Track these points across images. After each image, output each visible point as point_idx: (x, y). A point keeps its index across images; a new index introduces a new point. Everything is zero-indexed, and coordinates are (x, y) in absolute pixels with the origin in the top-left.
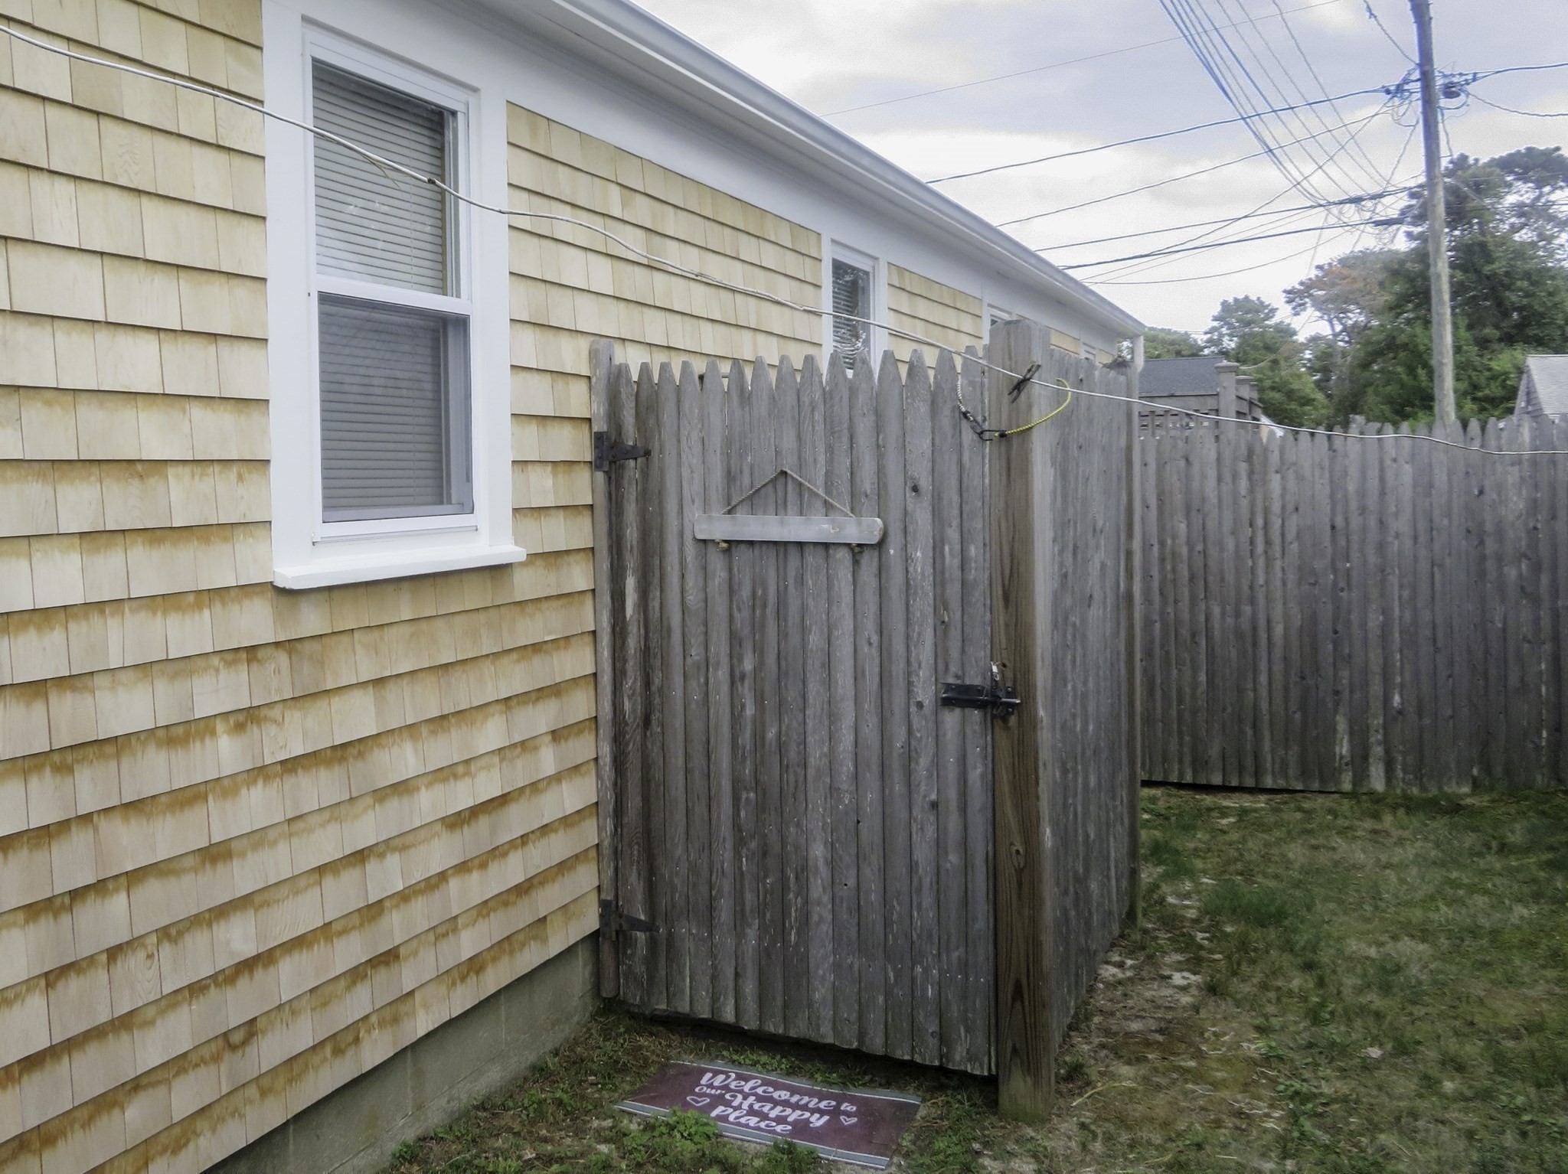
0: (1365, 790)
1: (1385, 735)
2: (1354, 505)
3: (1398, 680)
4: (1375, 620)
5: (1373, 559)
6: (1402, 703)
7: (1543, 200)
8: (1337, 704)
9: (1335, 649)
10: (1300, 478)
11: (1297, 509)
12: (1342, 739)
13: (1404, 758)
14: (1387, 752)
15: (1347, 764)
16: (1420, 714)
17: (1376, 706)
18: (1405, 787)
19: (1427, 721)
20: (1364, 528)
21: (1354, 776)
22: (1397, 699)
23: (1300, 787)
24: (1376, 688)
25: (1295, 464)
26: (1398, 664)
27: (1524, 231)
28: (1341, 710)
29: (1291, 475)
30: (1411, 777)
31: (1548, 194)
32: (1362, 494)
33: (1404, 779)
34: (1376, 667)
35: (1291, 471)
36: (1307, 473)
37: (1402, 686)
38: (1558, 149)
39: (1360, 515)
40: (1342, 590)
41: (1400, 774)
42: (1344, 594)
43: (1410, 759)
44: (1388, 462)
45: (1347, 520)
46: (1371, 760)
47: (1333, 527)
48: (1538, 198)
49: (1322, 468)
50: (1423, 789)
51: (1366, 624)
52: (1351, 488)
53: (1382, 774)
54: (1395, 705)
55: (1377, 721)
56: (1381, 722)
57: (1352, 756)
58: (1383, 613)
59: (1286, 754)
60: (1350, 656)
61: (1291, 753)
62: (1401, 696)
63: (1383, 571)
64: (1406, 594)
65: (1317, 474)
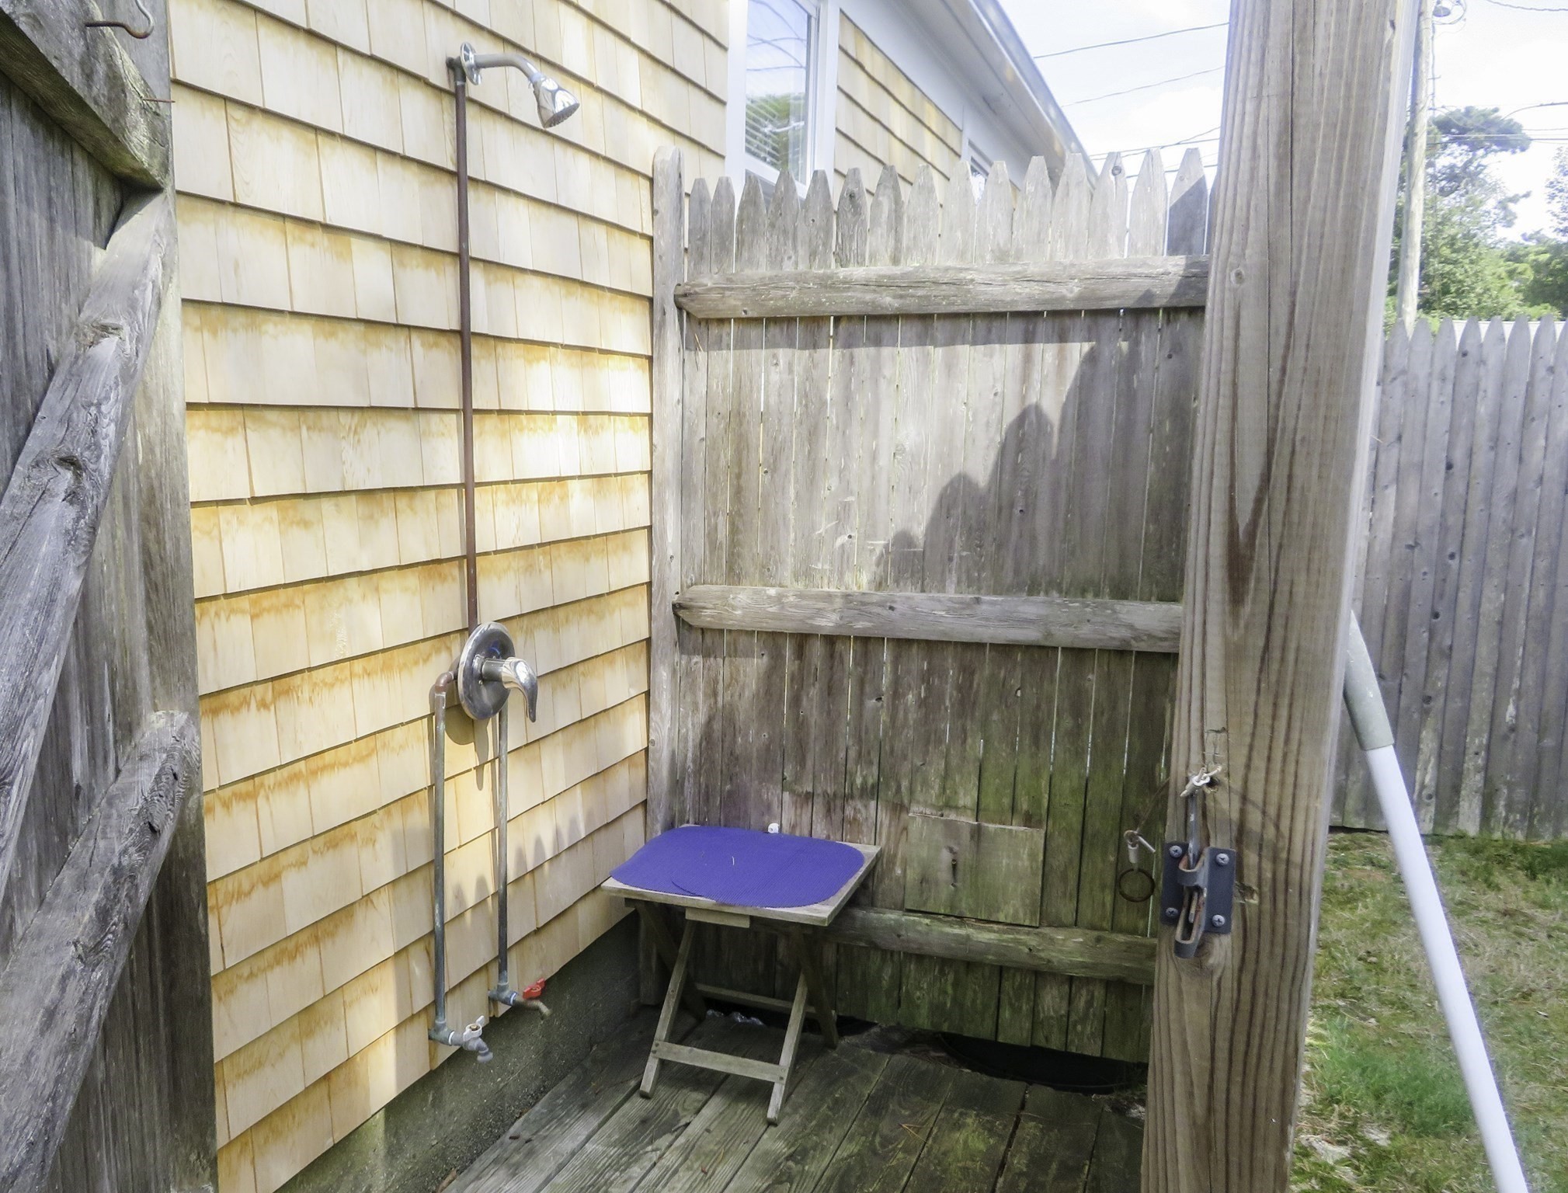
0: (1450, 833)
1: (1488, 759)
2: (1483, 437)
3: (1516, 684)
4: (1492, 601)
5: (1501, 512)
6: (1517, 717)
7: (1475, 164)
8: (1426, 713)
9: (1431, 638)
10: (1410, 393)
11: (1400, 438)
12: (1427, 762)
13: (1511, 791)
14: (1487, 780)
15: (1430, 797)
16: (1541, 732)
17: (1479, 719)
18: (1506, 830)
19: (1549, 742)
20: (1494, 469)
21: (1438, 811)
22: (1511, 710)
23: (1361, 825)
24: (1482, 694)
25: (1404, 372)
26: (1519, 663)
27: (1453, 195)
28: (1431, 721)
29: (1397, 389)
30: (1518, 817)
31: (1483, 157)
32: (1498, 417)
33: (1506, 819)
34: (1485, 664)
35: (1398, 382)
36: (1422, 385)
37: (1519, 693)
38: (1496, 110)
39: (1492, 448)
40: (1452, 556)
41: (1501, 810)
42: (1454, 563)
43: (1520, 794)
44: (1542, 372)
45: (1470, 454)
46: (1463, 793)
47: (1449, 467)
48: (1470, 162)
49: (1444, 380)
50: (1531, 833)
51: (1479, 606)
52: (1483, 410)
53: (1478, 811)
54: (1508, 719)
55: (1477, 741)
56: (1485, 741)
57: (1437, 786)
58: (1505, 591)
59: (1347, 779)
60: (1451, 648)
61: (1352, 778)
62: (1517, 708)
63: (1513, 531)
64: (1543, 564)
65: (1435, 384)
